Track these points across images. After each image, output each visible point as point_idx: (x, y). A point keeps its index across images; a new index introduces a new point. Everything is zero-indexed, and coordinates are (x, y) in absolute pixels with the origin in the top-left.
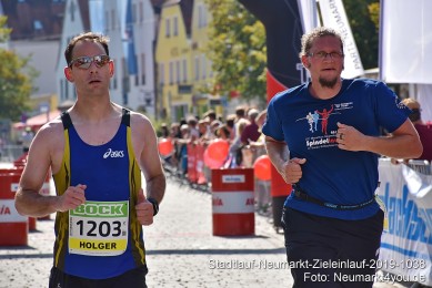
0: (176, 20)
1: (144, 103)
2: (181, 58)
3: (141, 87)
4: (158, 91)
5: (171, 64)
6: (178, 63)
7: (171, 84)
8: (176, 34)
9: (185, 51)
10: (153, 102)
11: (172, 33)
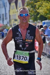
0: (14, 6)
1: (7, 23)
2: (15, 14)
3: (6, 20)
4: (10, 21)
5: (13, 15)
6: (14, 15)
7: (13, 19)
8: (14, 9)
9: (16, 12)
10: (9, 23)
11: (13, 8)
